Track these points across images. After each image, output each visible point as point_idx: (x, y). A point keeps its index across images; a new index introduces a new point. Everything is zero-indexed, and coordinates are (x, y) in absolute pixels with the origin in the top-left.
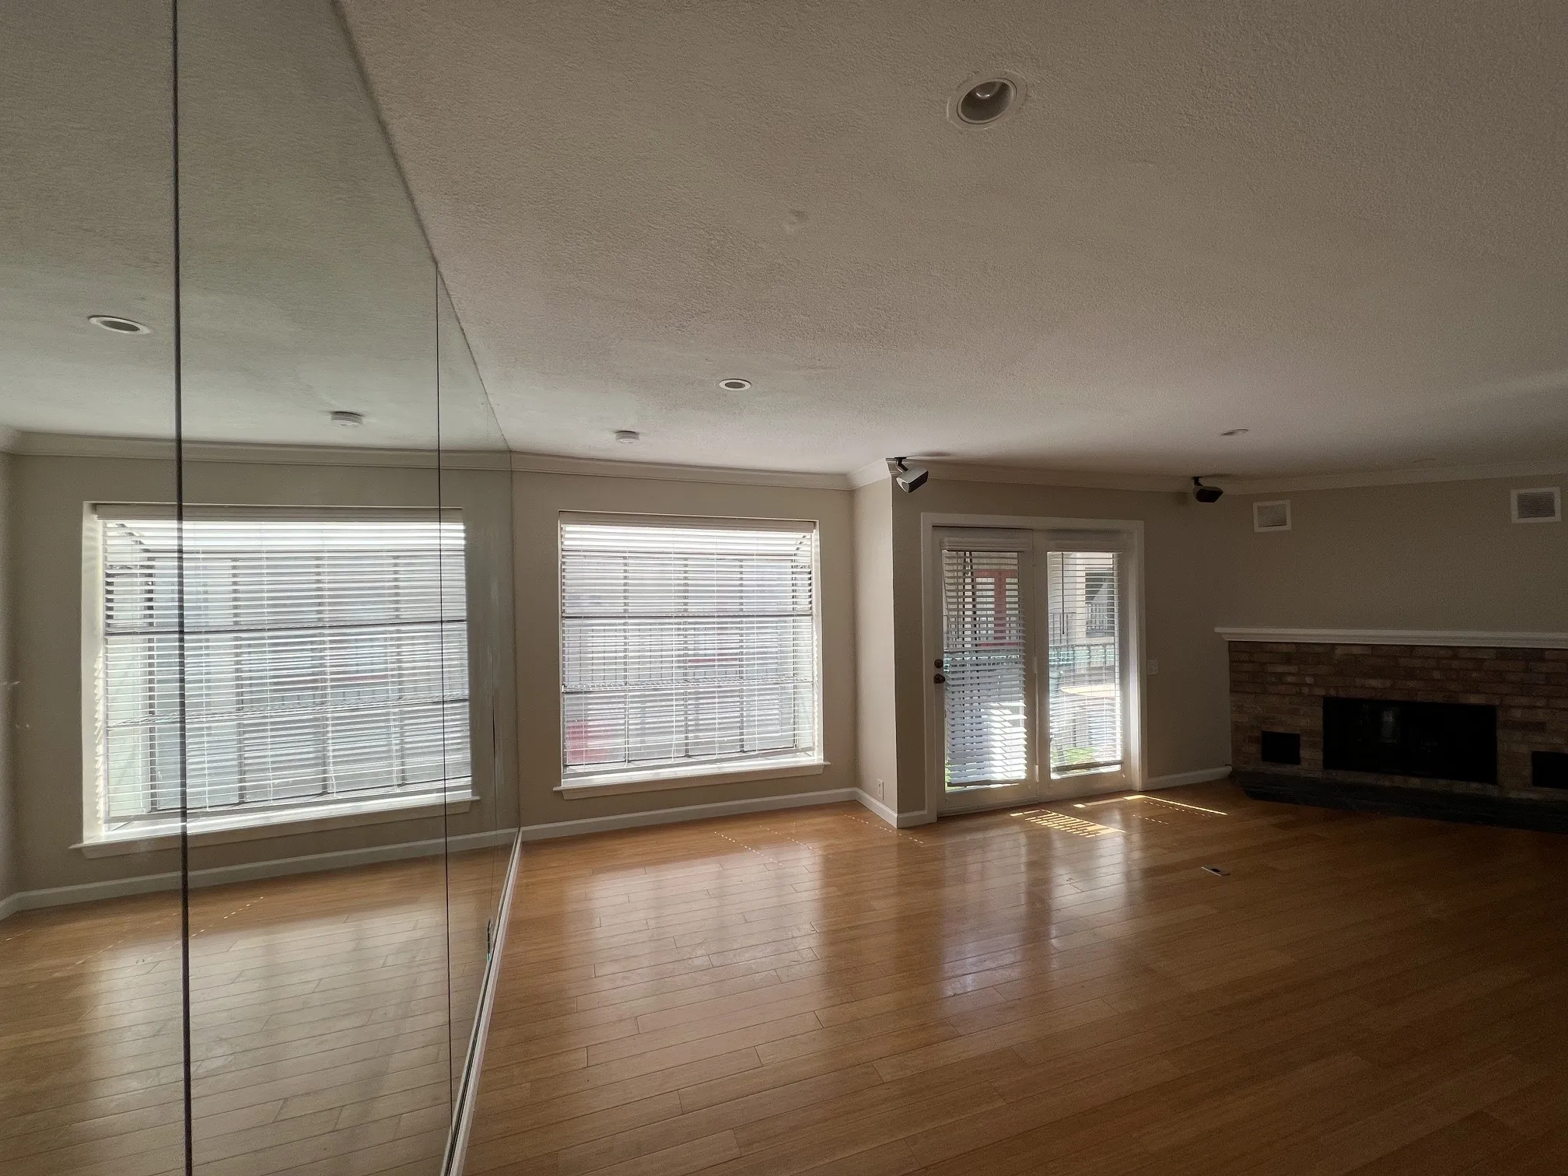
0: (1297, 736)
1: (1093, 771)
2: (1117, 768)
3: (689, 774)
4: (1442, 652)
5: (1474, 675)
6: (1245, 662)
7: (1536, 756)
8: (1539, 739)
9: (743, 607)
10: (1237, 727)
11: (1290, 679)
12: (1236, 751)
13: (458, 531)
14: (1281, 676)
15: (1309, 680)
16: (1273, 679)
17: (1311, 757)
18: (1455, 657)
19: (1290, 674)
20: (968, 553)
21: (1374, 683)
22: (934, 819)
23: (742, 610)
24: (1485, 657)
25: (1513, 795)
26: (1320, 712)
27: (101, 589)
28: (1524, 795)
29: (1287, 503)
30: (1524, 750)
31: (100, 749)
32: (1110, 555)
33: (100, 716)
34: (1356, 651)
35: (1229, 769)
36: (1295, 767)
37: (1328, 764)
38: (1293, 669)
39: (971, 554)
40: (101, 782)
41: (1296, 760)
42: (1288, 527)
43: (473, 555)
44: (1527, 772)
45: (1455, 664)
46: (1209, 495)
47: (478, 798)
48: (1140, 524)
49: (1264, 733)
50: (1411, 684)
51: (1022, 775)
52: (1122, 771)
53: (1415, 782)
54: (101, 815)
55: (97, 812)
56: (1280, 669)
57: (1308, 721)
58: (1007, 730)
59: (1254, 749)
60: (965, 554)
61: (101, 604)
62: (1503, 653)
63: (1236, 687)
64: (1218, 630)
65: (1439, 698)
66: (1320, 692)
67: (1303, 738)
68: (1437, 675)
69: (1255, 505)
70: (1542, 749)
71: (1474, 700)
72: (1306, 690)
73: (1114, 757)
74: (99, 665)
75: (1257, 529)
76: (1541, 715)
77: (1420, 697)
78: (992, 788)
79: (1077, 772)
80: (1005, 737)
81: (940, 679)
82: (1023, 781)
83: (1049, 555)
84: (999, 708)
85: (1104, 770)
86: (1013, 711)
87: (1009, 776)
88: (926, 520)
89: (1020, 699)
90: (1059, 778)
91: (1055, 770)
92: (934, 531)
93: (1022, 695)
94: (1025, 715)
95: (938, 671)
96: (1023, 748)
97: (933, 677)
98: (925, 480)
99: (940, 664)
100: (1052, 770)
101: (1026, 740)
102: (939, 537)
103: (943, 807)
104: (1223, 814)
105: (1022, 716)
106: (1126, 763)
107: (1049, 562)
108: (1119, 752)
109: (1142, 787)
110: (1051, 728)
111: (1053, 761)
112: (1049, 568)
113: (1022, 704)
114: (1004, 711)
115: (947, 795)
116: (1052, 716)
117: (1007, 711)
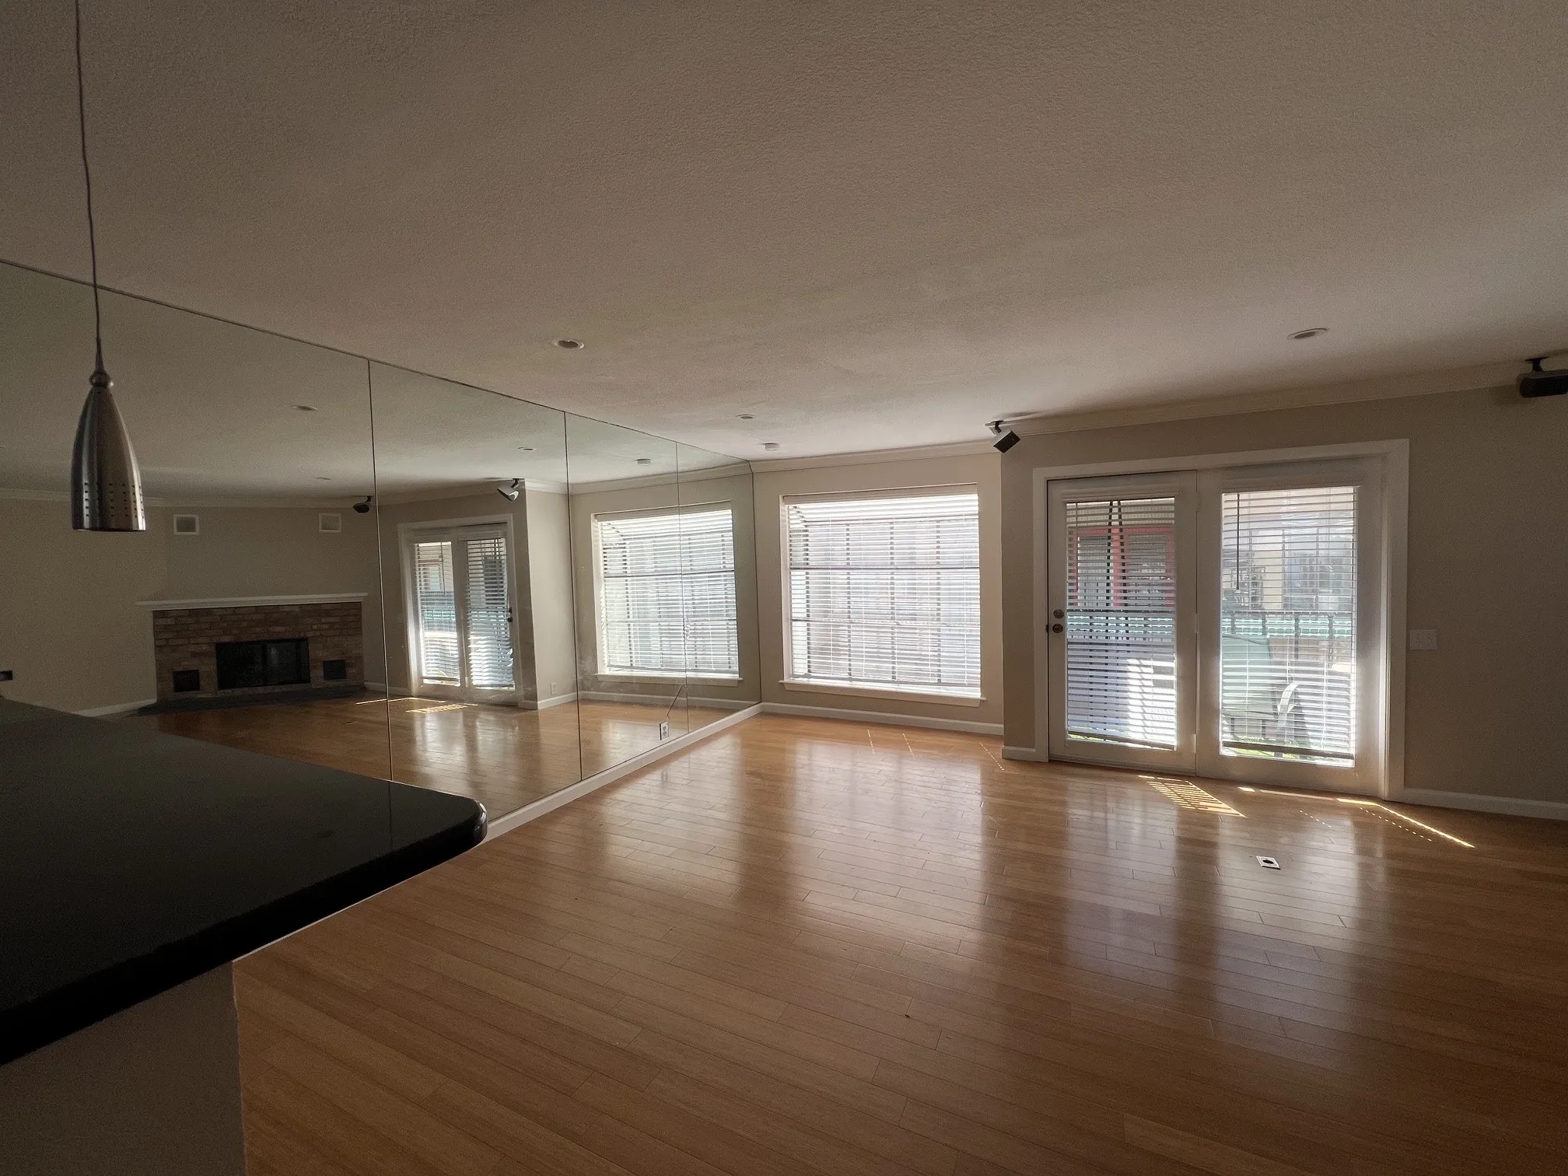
1: (1308, 760)
2: (1349, 764)
3: (868, 687)
9: (939, 560)
13: (728, 515)
20: (1115, 503)
22: (1046, 759)
23: (938, 563)
27: (601, 555)
31: (605, 632)
32: (1351, 490)
33: (604, 616)
39: (1119, 504)
40: (605, 647)
43: (736, 531)
46: (1538, 385)
47: (741, 679)
48: (1405, 443)
51: (1173, 741)
52: (1357, 769)
54: (606, 662)
55: (604, 661)
60: (1111, 504)
61: (602, 563)
73: (1348, 749)
74: (602, 592)
78: (1126, 747)
79: (1271, 755)
80: (1146, 696)
81: (1059, 629)
82: (1171, 747)
83: (1225, 497)
84: (1137, 665)
85: (1319, 761)
86: (1158, 670)
87: (1150, 738)
88: (1039, 475)
89: (1172, 660)
90: (1235, 755)
91: (1227, 745)
92: (1052, 486)
93: (1175, 655)
94: (1178, 677)
95: (1058, 621)
96: (1173, 712)
97: (1048, 626)
98: (1017, 439)
99: (1060, 615)
100: (1221, 745)
101: (1178, 704)
102: (1059, 491)
103: (1059, 752)
104: (1466, 844)
105: (1173, 678)
106: (1363, 759)
107: (1224, 505)
108: (1353, 744)
109: (1389, 796)
110: (1224, 698)
111: (1225, 735)
112: (1224, 513)
113: (1173, 665)
114: (1145, 670)
115: (1066, 741)
116: (1224, 684)
117: (1151, 670)
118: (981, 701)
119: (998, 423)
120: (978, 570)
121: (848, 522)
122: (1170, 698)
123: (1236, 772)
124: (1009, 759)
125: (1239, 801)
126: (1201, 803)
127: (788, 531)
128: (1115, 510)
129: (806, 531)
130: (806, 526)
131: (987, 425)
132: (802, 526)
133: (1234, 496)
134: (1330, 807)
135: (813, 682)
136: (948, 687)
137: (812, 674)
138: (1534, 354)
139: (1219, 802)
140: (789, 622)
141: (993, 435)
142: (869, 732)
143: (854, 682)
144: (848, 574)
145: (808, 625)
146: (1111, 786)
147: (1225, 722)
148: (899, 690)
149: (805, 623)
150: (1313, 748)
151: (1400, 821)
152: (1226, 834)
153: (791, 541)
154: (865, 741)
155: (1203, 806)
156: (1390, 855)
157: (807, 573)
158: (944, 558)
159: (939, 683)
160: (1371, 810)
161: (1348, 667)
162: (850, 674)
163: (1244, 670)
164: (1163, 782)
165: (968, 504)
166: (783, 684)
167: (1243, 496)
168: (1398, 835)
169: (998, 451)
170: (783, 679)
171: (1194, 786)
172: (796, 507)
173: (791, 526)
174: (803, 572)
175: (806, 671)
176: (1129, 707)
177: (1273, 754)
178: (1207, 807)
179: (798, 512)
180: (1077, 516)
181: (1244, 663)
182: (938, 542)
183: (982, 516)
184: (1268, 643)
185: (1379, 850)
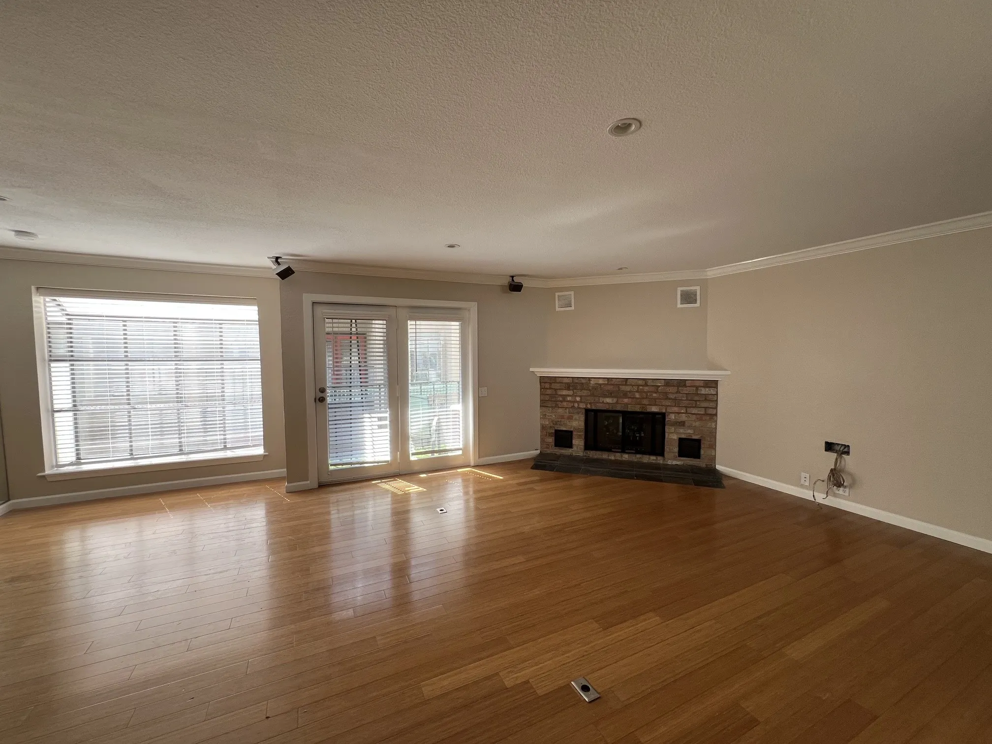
0: (571, 432)
1: (444, 455)
2: (460, 452)
3: (154, 463)
4: (640, 382)
5: (654, 395)
6: (547, 389)
7: (681, 440)
8: (681, 431)
9: (223, 354)
10: (543, 427)
11: (569, 398)
12: (543, 441)
14: (564, 396)
15: (578, 399)
16: (561, 399)
17: (578, 443)
18: (646, 385)
19: (569, 396)
20: (354, 321)
21: (609, 400)
22: (316, 486)
23: (222, 356)
24: (659, 385)
25: (669, 462)
26: (583, 418)
28: (674, 463)
29: (572, 293)
30: (675, 437)
32: (457, 323)
34: (601, 382)
35: (538, 452)
36: (570, 450)
37: (587, 447)
38: (571, 393)
39: (356, 322)
41: (570, 446)
42: (573, 308)
44: (676, 450)
45: (646, 389)
46: (515, 287)
48: (475, 304)
49: (556, 430)
50: (626, 400)
51: (388, 458)
52: (463, 454)
53: (626, 457)
56: (565, 392)
57: (577, 423)
58: (374, 431)
59: (551, 440)
60: (351, 322)
62: (668, 383)
63: (543, 403)
64: (531, 369)
65: (637, 409)
66: (582, 406)
67: (574, 433)
68: (637, 395)
69: (557, 294)
70: (683, 436)
71: (654, 409)
72: (576, 405)
73: (459, 445)
75: (558, 309)
76: (683, 417)
77: (630, 409)
78: (364, 467)
79: (430, 456)
80: (374, 435)
81: (322, 400)
82: (388, 461)
83: (409, 322)
84: (370, 418)
85: (450, 454)
86: (380, 419)
87: (377, 459)
88: (308, 298)
89: (386, 412)
90: (417, 459)
91: (413, 454)
92: (316, 306)
93: (388, 409)
94: (390, 422)
95: (321, 395)
96: (388, 442)
97: (315, 399)
98: (293, 272)
99: (323, 390)
100: (411, 454)
101: (390, 437)
102: (320, 310)
103: (325, 479)
104: (501, 478)
105: (387, 422)
106: (465, 449)
107: (409, 327)
108: (461, 443)
109: (474, 464)
110: (411, 430)
111: (412, 450)
112: (409, 331)
113: (387, 415)
114: (373, 419)
115: (329, 471)
116: (411, 422)
117: (376, 419)
118: (265, 456)
119: (277, 258)
120: (259, 361)
121: (125, 319)
122: (386, 433)
123: (417, 468)
124: (290, 492)
125: (420, 482)
126: (406, 489)
127: (44, 324)
128: (354, 325)
129: (70, 324)
130: (69, 319)
131: (268, 258)
132: (64, 319)
133: (413, 322)
134: (454, 475)
135: (85, 468)
136: (234, 450)
137: (82, 461)
138: (512, 275)
139: (414, 485)
140: (50, 413)
141: (274, 267)
142: (162, 501)
143: (139, 461)
144: (127, 365)
145: (75, 414)
146: (356, 492)
147: (412, 442)
148: (190, 460)
149: (71, 414)
150: (447, 448)
151: (480, 474)
152: (414, 503)
153: (49, 333)
154: (160, 509)
155: (408, 491)
156: (475, 492)
157: (72, 365)
158: (226, 352)
159: (225, 448)
160: (470, 472)
161: (459, 407)
162: (132, 454)
163: (420, 414)
164: (385, 482)
165: (251, 312)
166: (44, 477)
167: (418, 322)
168: (479, 480)
169: (279, 278)
170: (44, 470)
171: (400, 480)
172: (55, 300)
173: (49, 319)
174: (67, 364)
175: (74, 459)
176: (366, 443)
177: (430, 455)
178: (409, 490)
179: (59, 305)
180: (333, 327)
181: (419, 410)
182: (221, 340)
183: (263, 323)
184: (428, 399)
185: (471, 490)
